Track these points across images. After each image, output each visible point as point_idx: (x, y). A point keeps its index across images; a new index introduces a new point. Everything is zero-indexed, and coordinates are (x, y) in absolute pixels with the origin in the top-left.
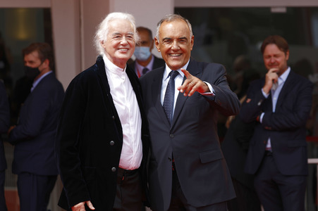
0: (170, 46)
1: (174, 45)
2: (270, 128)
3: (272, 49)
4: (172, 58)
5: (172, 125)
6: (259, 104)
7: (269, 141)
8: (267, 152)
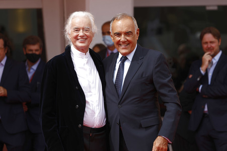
0: (120, 39)
1: (122, 38)
2: (207, 97)
3: (209, 37)
4: (121, 47)
5: (120, 98)
6: (198, 79)
7: (206, 107)
8: (204, 114)
